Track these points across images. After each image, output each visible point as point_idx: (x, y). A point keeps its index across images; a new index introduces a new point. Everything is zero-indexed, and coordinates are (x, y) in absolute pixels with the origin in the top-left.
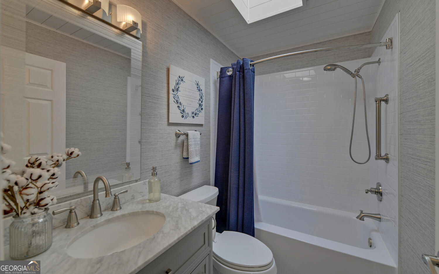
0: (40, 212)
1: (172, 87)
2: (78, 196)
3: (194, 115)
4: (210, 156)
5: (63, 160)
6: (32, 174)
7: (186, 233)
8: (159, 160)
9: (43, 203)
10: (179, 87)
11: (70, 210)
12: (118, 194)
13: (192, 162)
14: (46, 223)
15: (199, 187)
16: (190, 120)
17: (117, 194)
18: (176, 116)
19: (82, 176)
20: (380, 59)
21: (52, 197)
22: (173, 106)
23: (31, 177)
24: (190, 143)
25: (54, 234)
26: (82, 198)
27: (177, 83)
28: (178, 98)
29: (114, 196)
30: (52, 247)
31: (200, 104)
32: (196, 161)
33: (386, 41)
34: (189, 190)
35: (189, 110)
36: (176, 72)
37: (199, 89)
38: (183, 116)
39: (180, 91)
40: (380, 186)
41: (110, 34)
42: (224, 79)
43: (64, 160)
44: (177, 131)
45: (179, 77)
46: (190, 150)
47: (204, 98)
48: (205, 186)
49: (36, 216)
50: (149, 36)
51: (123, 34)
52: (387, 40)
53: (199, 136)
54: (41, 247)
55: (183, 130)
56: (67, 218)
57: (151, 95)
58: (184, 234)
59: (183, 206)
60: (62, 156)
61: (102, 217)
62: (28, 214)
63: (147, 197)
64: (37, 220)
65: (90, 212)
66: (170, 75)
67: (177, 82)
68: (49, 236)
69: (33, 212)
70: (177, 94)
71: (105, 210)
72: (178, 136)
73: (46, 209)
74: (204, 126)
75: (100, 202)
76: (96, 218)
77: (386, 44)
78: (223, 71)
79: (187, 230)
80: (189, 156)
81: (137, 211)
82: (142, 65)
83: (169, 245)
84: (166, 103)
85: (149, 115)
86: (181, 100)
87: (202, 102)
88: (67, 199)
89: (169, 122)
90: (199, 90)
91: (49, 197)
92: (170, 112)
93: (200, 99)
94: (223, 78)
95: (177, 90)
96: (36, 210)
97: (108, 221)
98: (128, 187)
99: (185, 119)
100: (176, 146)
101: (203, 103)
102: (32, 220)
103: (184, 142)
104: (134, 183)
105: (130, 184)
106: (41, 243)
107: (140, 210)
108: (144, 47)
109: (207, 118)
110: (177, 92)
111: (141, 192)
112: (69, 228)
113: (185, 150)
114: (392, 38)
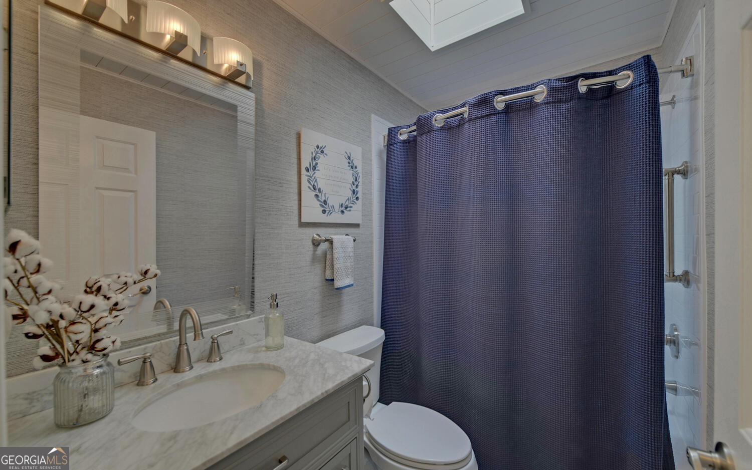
0: (96, 360)
1: (305, 163)
2: (158, 337)
3: (343, 209)
4: (372, 277)
5: (133, 282)
6: (81, 303)
7: (313, 400)
8: (285, 283)
9: (99, 346)
10: (317, 164)
11: (143, 359)
12: (218, 337)
13: (339, 287)
14: (104, 376)
15: (355, 328)
16: (336, 218)
17: (216, 336)
18: (312, 212)
19: (165, 307)
20: (674, 96)
21: (113, 338)
22: (308, 195)
23: (80, 307)
24: (335, 256)
25: (117, 395)
26: (163, 341)
27: (314, 158)
28: (316, 181)
29: (211, 340)
30: (113, 413)
31: (354, 191)
32: (347, 285)
33: (682, 63)
34: (335, 333)
35: (334, 202)
36: (311, 139)
37: (351, 165)
38: (324, 212)
39: (318, 170)
40: (676, 330)
41: (205, 84)
42: (393, 147)
43: (135, 283)
44: (315, 236)
45: (318, 147)
46: (335, 267)
47: (360, 180)
48: (364, 327)
49: (89, 365)
50: (266, 83)
51: (225, 83)
52: (682, 61)
53: (351, 244)
54: (96, 412)
55: (324, 233)
56: (139, 370)
57: (271, 178)
58: (308, 402)
59: (316, 357)
60: (131, 277)
61: (192, 371)
62: (78, 362)
63: (263, 343)
64: (90, 371)
65: (174, 364)
66: (302, 144)
67: (314, 155)
68: (108, 396)
69: (84, 359)
70: (314, 176)
71: (198, 361)
72: (316, 244)
73: (104, 355)
74: (361, 226)
75: (189, 348)
76: (183, 372)
77: (681, 68)
78: (392, 133)
79: (313, 396)
80: (335, 277)
81: (245, 363)
82: (256, 130)
83: (282, 418)
84: (296, 191)
85: (268, 211)
86: (321, 184)
87: (357, 186)
88: (141, 342)
89: (300, 221)
90: (352, 167)
91: (110, 337)
92: (303, 204)
93: (354, 181)
94: (392, 145)
95: (314, 168)
96: (89, 356)
97: (200, 378)
98: (234, 325)
99: (327, 215)
100: (314, 259)
101: (360, 189)
102: (85, 370)
103: (326, 254)
104: (245, 319)
105: (238, 321)
106: (96, 405)
107: (249, 363)
108: (258, 102)
109: (367, 214)
110: (313, 172)
111: (254, 335)
112: (143, 385)
113: (328, 267)
114: (693, 57)
